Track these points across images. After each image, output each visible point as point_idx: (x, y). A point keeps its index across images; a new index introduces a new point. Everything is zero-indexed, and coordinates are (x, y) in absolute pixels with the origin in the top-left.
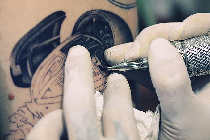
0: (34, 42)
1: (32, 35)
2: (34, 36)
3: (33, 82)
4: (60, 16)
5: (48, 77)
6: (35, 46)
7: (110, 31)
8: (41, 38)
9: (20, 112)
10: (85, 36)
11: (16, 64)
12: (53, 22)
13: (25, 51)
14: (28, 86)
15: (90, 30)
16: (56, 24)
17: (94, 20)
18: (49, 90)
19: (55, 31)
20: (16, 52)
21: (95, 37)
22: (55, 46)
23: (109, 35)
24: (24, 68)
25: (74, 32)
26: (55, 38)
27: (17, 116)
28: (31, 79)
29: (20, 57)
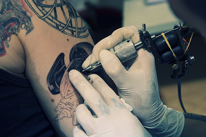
0: (55, 72)
1: (53, 69)
2: (54, 69)
3: (60, 90)
4: (62, 55)
5: (66, 85)
6: (56, 74)
7: (84, 51)
8: (57, 69)
9: (59, 105)
10: (75, 59)
11: (51, 85)
12: (60, 60)
13: (53, 77)
14: (59, 92)
15: (76, 56)
16: (62, 60)
17: (76, 50)
18: (69, 91)
19: (62, 64)
20: (48, 79)
21: (79, 58)
22: (65, 70)
23: (85, 53)
24: (54, 85)
25: (71, 60)
26: (64, 66)
27: (58, 108)
28: (59, 89)
29: (51, 81)
